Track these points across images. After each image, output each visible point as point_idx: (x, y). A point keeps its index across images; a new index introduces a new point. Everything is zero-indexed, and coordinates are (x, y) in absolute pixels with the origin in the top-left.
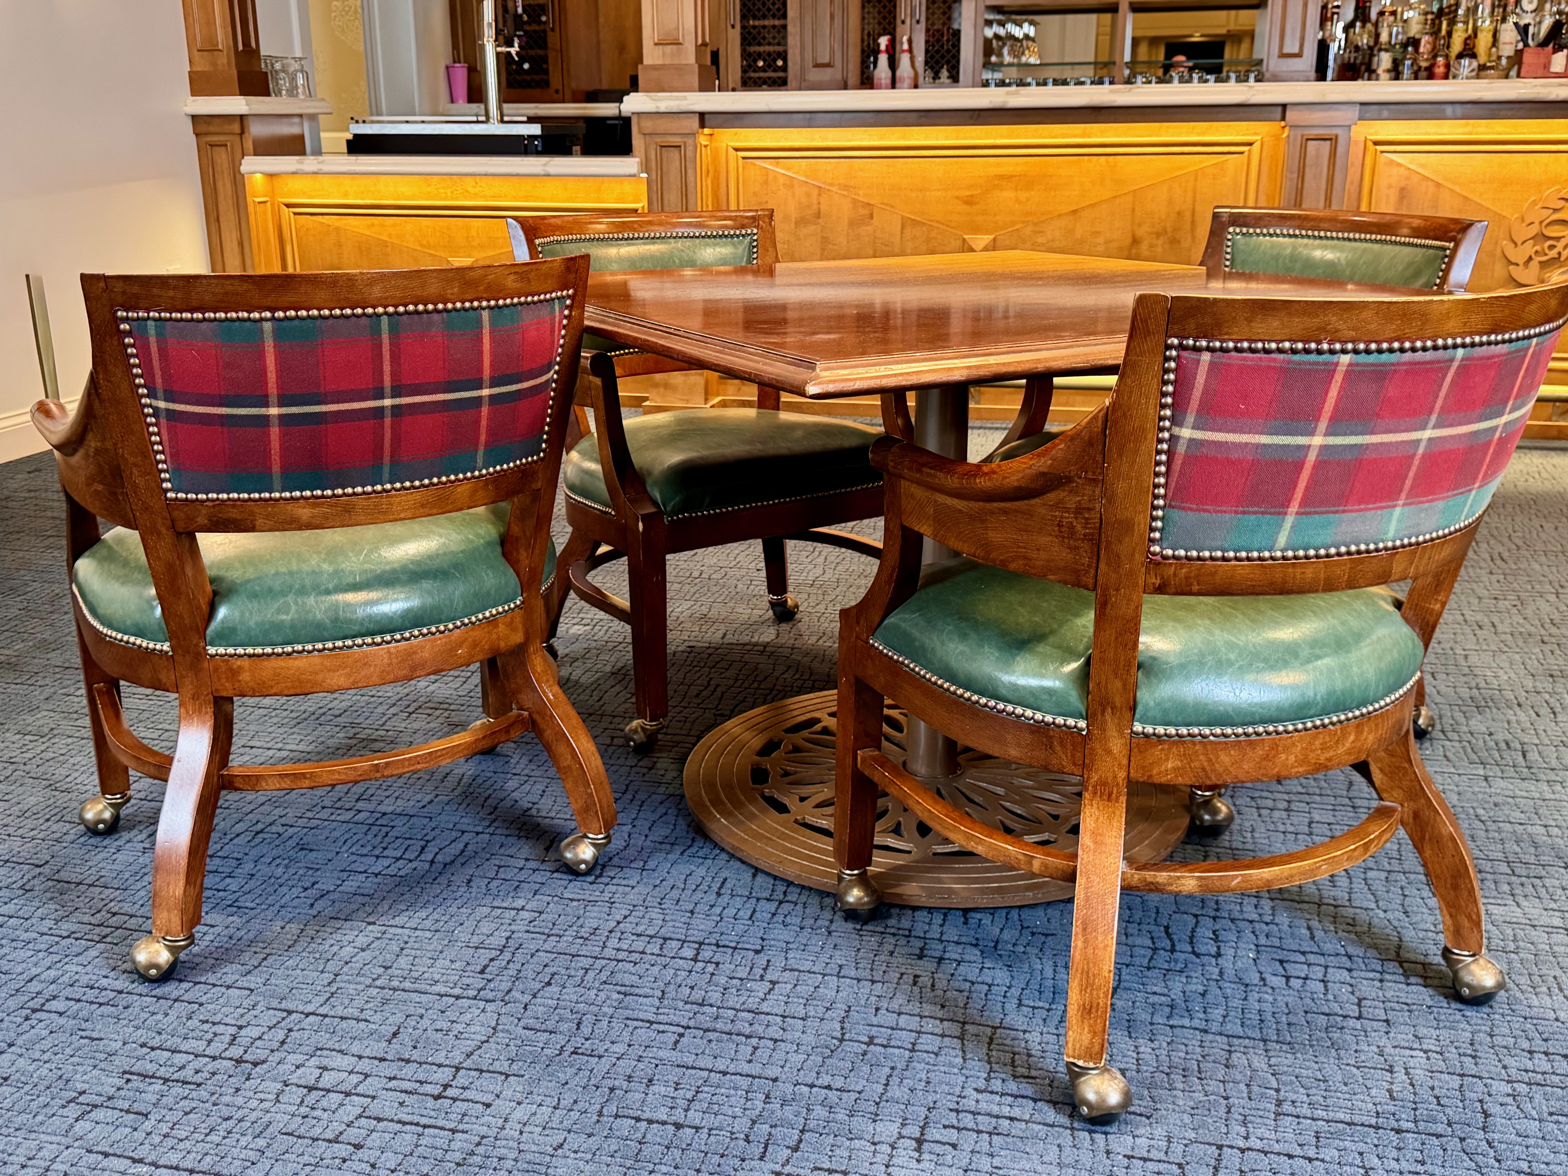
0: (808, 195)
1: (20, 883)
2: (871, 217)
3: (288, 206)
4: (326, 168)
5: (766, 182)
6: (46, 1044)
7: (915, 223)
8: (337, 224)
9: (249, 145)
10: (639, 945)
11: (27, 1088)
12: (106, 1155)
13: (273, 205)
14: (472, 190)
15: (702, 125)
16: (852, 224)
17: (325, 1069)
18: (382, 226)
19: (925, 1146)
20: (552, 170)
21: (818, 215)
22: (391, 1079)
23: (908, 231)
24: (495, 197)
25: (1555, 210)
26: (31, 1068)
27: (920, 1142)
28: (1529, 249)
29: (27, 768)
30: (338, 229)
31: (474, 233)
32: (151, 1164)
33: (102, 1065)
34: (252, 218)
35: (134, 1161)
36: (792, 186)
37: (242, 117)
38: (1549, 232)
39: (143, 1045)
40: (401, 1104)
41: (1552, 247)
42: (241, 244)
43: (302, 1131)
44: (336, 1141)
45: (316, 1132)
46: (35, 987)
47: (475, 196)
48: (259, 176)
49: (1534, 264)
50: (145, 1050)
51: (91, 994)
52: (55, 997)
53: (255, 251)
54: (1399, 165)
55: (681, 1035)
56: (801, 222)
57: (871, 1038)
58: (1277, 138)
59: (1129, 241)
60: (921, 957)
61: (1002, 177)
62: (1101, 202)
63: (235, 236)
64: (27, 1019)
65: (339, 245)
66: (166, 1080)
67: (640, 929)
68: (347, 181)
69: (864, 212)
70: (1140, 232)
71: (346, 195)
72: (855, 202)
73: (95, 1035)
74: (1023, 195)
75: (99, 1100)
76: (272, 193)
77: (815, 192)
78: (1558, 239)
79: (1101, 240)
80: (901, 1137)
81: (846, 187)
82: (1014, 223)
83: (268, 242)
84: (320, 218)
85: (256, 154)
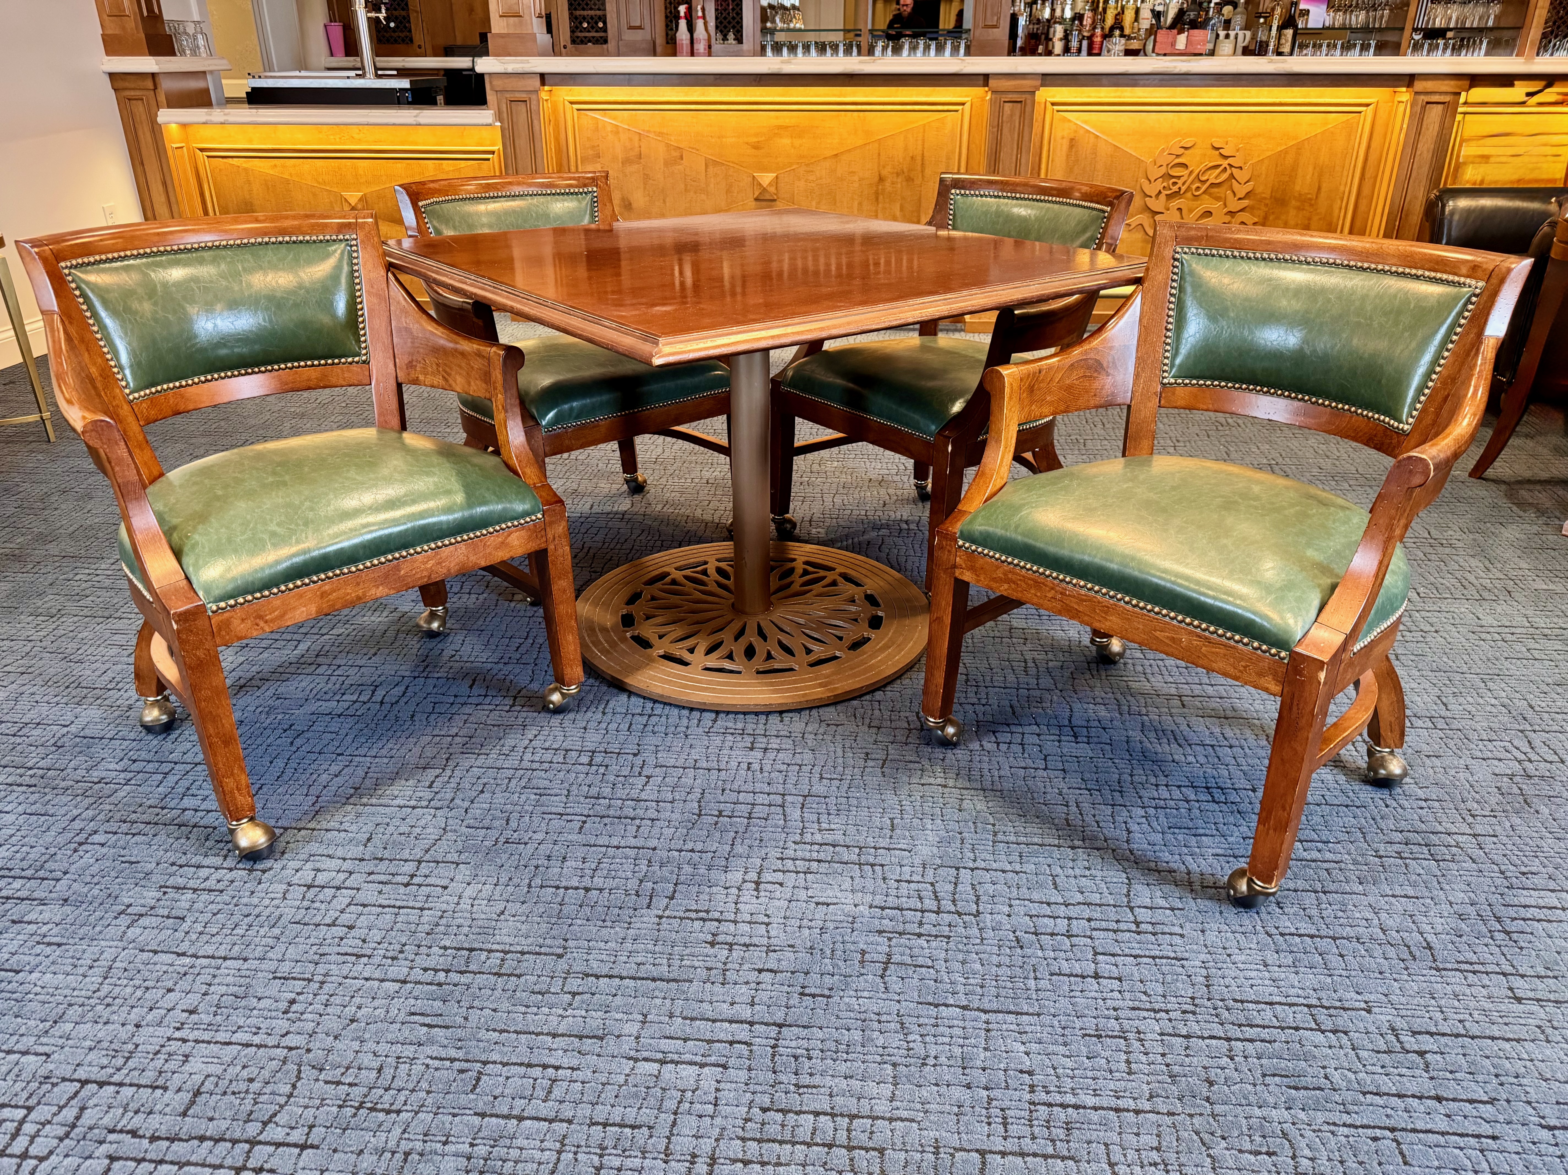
0: (631, 140)
1: (52, 741)
2: (682, 158)
3: (202, 150)
4: (231, 119)
5: (597, 129)
6: (95, 869)
7: (716, 163)
8: (245, 165)
9: (162, 98)
10: (548, 756)
11: (84, 906)
12: (155, 952)
13: (188, 149)
14: (356, 136)
15: (543, 83)
16: (667, 163)
17: (318, 870)
18: (283, 166)
19: (762, 886)
20: (422, 121)
21: (640, 156)
22: (370, 874)
23: (711, 169)
24: (376, 142)
25: (1178, 156)
26: (85, 890)
27: (757, 883)
28: (1159, 185)
29: (44, 644)
30: (246, 169)
31: (361, 172)
32: (193, 956)
33: (142, 883)
34: (172, 161)
35: (179, 955)
36: (617, 133)
37: (153, 75)
38: (1173, 172)
39: (173, 864)
40: (380, 892)
41: (1175, 184)
42: (165, 184)
43: (306, 920)
44: (333, 924)
45: (318, 919)
46: (77, 824)
47: (360, 142)
48: (174, 126)
49: (1162, 197)
50: (175, 868)
51: (125, 827)
52: (95, 832)
53: (178, 189)
54: (1069, 121)
55: (584, 822)
56: (627, 161)
57: (720, 812)
58: (983, 99)
59: (877, 179)
60: (752, 749)
61: (780, 127)
62: (855, 148)
63: (158, 177)
64: (75, 851)
65: (249, 182)
66: (195, 890)
67: (547, 745)
68: (250, 129)
69: (676, 154)
70: (884, 172)
71: (250, 141)
72: (668, 145)
73: (133, 859)
74: (797, 142)
75: (143, 910)
76: (186, 140)
77: (636, 138)
78: (1179, 177)
79: (856, 178)
80: (744, 881)
81: (661, 134)
82: (791, 164)
83: (188, 180)
84: (230, 160)
85: (169, 107)
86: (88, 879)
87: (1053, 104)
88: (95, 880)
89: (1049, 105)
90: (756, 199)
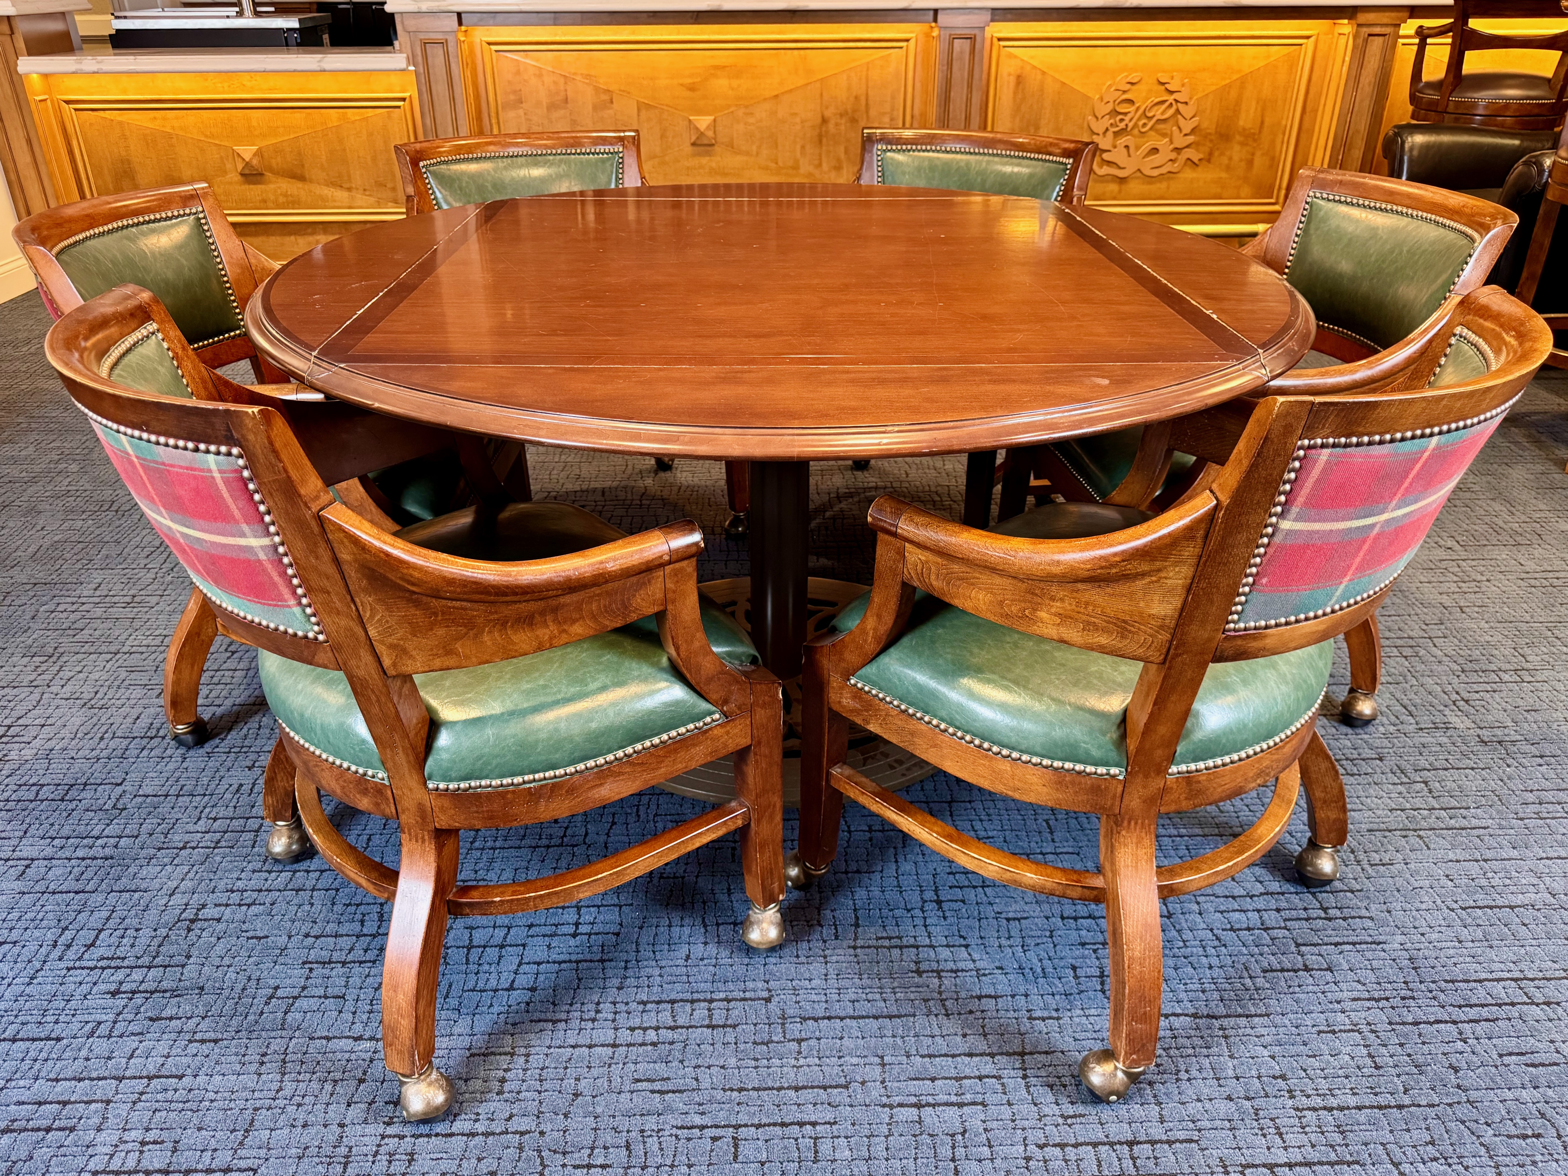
0: (555, 83)
2: (612, 102)
3: (68, 102)
4: (105, 68)
5: (518, 73)
7: (648, 107)
8: (120, 119)
9: (21, 45)
13: (52, 101)
14: (248, 84)
15: (460, 23)
16: (595, 108)
18: (164, 119)
20: (327, 67)
21: (566, 100)
23: (643, 113)
24: (271, 90)
25: (1124, 92)
28: (1106, 122)
30: (121, 123)
31: (254, 123)
34: (36, 116)
36: (540, 76)
37: (8, 17)
38: (1121, 109)
41: (1122, 120)
42: (29, 142)
46: (178, 899)
47: (252, 90)
48: (35, 76)
49: (1110, 134)
50: (311, 940)
51: (235, 897)
52: (204, 906)
53: (45, 148)
54: (1016, 57)
56: (552, 107)
58: (928, 35)
59: (819, 120)
61: (716, 67)
62: (797, 88)
63: (21, 134)
64: (189, 930)
65: (124, 137)
66: (344, 963)
68: (124, 78)
69: (605, 97)
70: (827, 114)
71: (125, 92)
72: (597, 89)
73: (259, 934)
74: (735, 83)
75: (296, 992)
76: (48, 90)
77: (562, 80)
78: (1125, 114)
79: (798, 120)
81: (588, 76)
82: (729, 106)
83: (54, 137)
84: (101, 113)
85: (30, 54)
86: (217, 961)
87: (999, 39)
88: (226, 961)
89: (995, 40)
90: (693, 144)
